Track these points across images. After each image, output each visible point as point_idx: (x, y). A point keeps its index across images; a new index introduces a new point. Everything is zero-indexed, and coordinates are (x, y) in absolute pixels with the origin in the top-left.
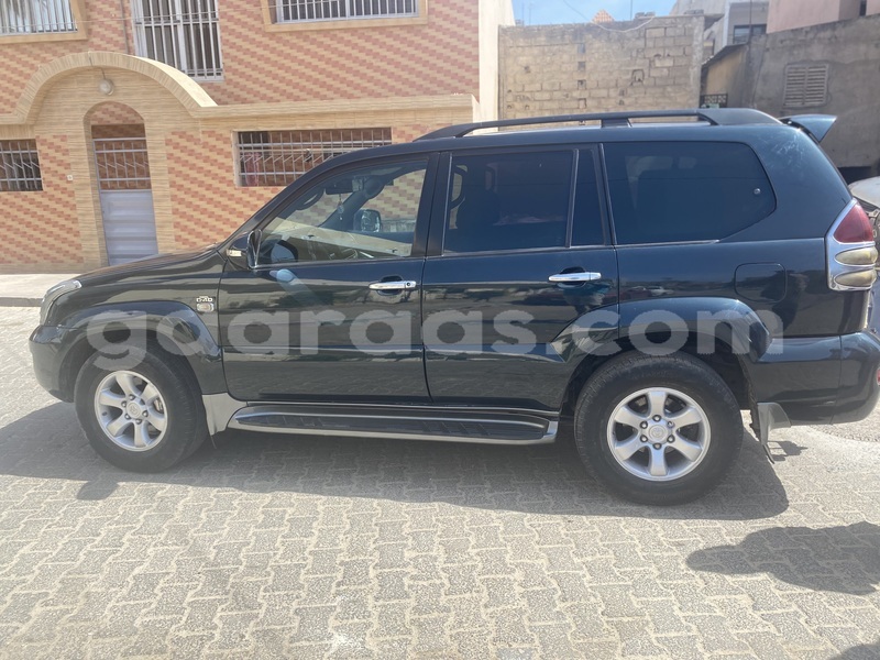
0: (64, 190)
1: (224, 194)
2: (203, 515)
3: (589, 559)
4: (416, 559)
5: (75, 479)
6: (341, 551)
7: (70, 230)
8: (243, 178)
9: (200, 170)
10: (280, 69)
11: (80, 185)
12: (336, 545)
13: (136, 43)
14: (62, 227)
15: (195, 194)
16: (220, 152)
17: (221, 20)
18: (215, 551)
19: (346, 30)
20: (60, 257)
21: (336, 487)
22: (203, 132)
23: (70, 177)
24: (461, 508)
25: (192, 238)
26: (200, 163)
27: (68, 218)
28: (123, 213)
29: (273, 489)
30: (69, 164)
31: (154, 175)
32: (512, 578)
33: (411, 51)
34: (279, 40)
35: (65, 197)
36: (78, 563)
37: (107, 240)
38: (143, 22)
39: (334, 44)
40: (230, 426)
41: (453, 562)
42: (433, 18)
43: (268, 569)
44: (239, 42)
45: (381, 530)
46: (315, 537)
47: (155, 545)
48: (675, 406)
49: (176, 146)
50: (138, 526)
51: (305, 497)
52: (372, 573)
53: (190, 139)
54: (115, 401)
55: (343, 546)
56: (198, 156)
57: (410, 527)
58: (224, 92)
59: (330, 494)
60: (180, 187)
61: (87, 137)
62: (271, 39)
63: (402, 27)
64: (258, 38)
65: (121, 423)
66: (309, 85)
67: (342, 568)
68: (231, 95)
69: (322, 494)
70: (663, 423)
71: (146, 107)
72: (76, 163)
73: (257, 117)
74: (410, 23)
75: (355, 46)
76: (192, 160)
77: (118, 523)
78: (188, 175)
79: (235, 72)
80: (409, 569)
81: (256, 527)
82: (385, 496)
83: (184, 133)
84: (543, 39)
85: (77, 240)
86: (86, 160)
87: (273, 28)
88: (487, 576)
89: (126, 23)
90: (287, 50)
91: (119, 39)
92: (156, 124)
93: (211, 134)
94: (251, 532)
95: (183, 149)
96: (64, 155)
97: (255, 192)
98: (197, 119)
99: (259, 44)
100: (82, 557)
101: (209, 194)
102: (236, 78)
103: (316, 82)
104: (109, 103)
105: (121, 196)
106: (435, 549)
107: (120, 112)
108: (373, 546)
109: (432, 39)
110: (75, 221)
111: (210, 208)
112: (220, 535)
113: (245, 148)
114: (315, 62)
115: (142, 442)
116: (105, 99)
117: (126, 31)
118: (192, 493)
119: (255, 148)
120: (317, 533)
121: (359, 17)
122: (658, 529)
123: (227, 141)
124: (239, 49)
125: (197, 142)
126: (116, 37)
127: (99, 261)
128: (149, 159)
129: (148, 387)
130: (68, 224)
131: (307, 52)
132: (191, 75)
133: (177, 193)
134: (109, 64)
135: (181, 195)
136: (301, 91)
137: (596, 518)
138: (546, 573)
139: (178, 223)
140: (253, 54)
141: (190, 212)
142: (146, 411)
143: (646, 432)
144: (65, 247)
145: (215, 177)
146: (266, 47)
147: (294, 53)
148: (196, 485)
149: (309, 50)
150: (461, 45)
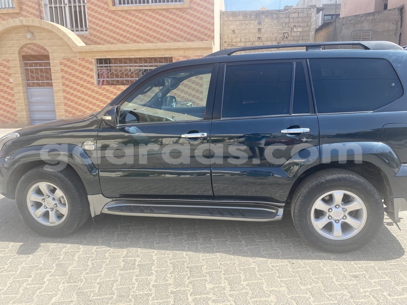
0: (8, 87)
1: (89, 89)
2: (89, 263)
3: (309, 286)
4: (213, 289)
5: (16, 242)
6: (170, 284)
7: (11, 107)
8: (99, 82)
9: (77, 77)
10: (117, 28)
11: (17, 84)
12: (167, 280)
13: (44, 15)
14: (7, 105)
15: (75, 89)
16: (88, 68)
17: (87, 4)
18: (98, 286)
19: (149, 10)
20: (6, 120)
21: (161, 245)
22: (79, 59)
23: (11, 80)
24: (232, 256)
25: (74, 111)
26: (77, 74)
27: (10, 101)
28: (38, 98)
29: (127, 246)
30: (11, 74)
31: (54, 79)
32: (270, 300)
33: (181, 20)
34: (116, 14)
35: (9, 90)
36: (19, 295)
37: (30, 112)
38: (48, 5)
39: (144, 17)
40: (103, 212)
41: (235, 290)
42: (192, 5)
43: (130, 297)
44: (96, 15)
45: (190, 271)
46: (154, 276)
47: (64, 283)
48: (346, 200)
49: (65, 65)
50: (53, 271)
51: (145, 251)
52: (190, 299)
53: (72, 62)
54: (38, 199)
55: (171, 281)
56: (77, 70)
57: (206, 268)
58: (89, 39)
59: (158, 249)
60: (67, 86)
61: (20, 60)
62: (112, 14)
63: (177, 9)
64: (106, 13)
65: (42, 210)
66: (131, 37)
67: (173, 296)
68: (92, 41)
69: (154, 249)
70: (340, 209)
71: (50, 46)
72: (14, 74)
73: (106, 51)
74: (181, 7)
75: (154, 18)
76: (74, 72)
77: (41, 269)
78: (71, 80)
79: (94, 30)
80: (211, 296)
81: (120, 270)
82: (189, 250)
83: (70, 59)
84: (241, 17)
85: (15, 112)
86: (20, 72)
87: (113, 8)
88: (255, 299)
89: (40, 5)
90: (120, 19)
91: (36, 12)
92: (55, 54)
93: (83, 59)
94: (118, 273)
95: (69, 67)
96: (8, 69)
97: (105, 88)
98: (76, 52)
99: (106, 16)
100: (21, 291)
101: (82, 89)
102: (95, 33)
103: (135, 35)
104: (31, 44)
105: (37, 90)
106: (223, 282)
107: (37, 49)
108: (188, 281)
109: (192, 15)
110: (14, 102)
111: (83, 96)
112: (100, 276)
113: (100, 67)
114: (134, 25)
115: (53, 221)
116: (29, 42)
117: (40, 8)
118: (82, 249)
119: (105, 67)
120: (154, 273)
121: (156, 4)
122: (341, 267)
123: (91, 63)
124: (97, 18)
125: (76, 63)
126: (34, 12)
127: (26, 123)
128: (52, 71)
129: (57, 191)
130: (10, 104)
131: (130, 20)
132: (73, 31)
133: (66, 88)
134: (31, 24)
135: (68, 89)
136: (127, 39)
137: (306, 261)
138: (288, 296)
139: (67, 103)
140: (104, 21)
141: (72, 98)
142: (56, 204)
143: (331, 214)
144: (9, 115)
145: (85, 81)
146: (110, 18)
147: (124, 21)
148: (84, 244)
149: (131, 19)
150: (206, 18)
